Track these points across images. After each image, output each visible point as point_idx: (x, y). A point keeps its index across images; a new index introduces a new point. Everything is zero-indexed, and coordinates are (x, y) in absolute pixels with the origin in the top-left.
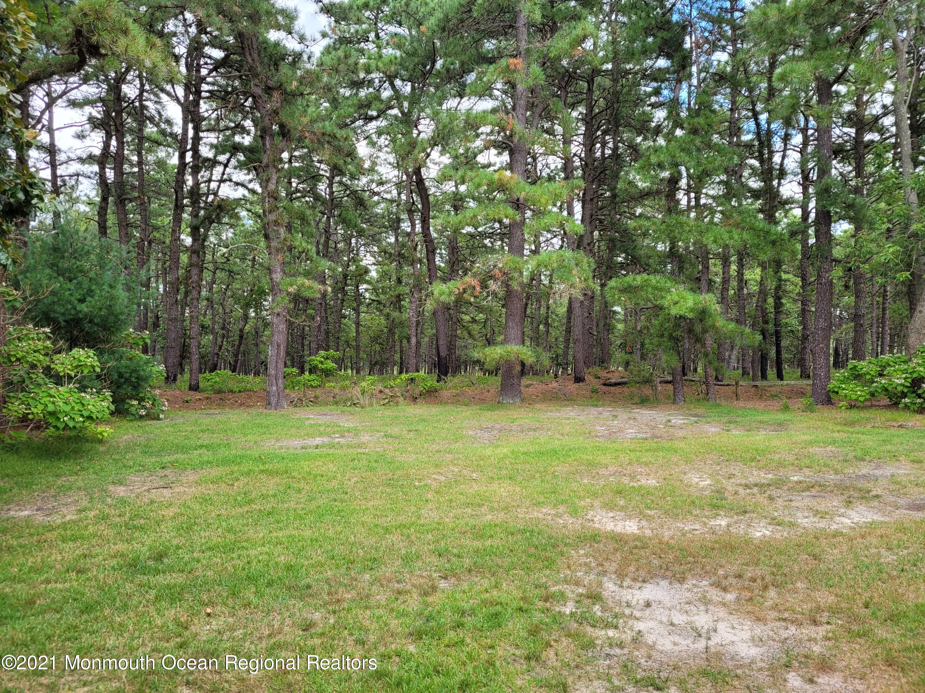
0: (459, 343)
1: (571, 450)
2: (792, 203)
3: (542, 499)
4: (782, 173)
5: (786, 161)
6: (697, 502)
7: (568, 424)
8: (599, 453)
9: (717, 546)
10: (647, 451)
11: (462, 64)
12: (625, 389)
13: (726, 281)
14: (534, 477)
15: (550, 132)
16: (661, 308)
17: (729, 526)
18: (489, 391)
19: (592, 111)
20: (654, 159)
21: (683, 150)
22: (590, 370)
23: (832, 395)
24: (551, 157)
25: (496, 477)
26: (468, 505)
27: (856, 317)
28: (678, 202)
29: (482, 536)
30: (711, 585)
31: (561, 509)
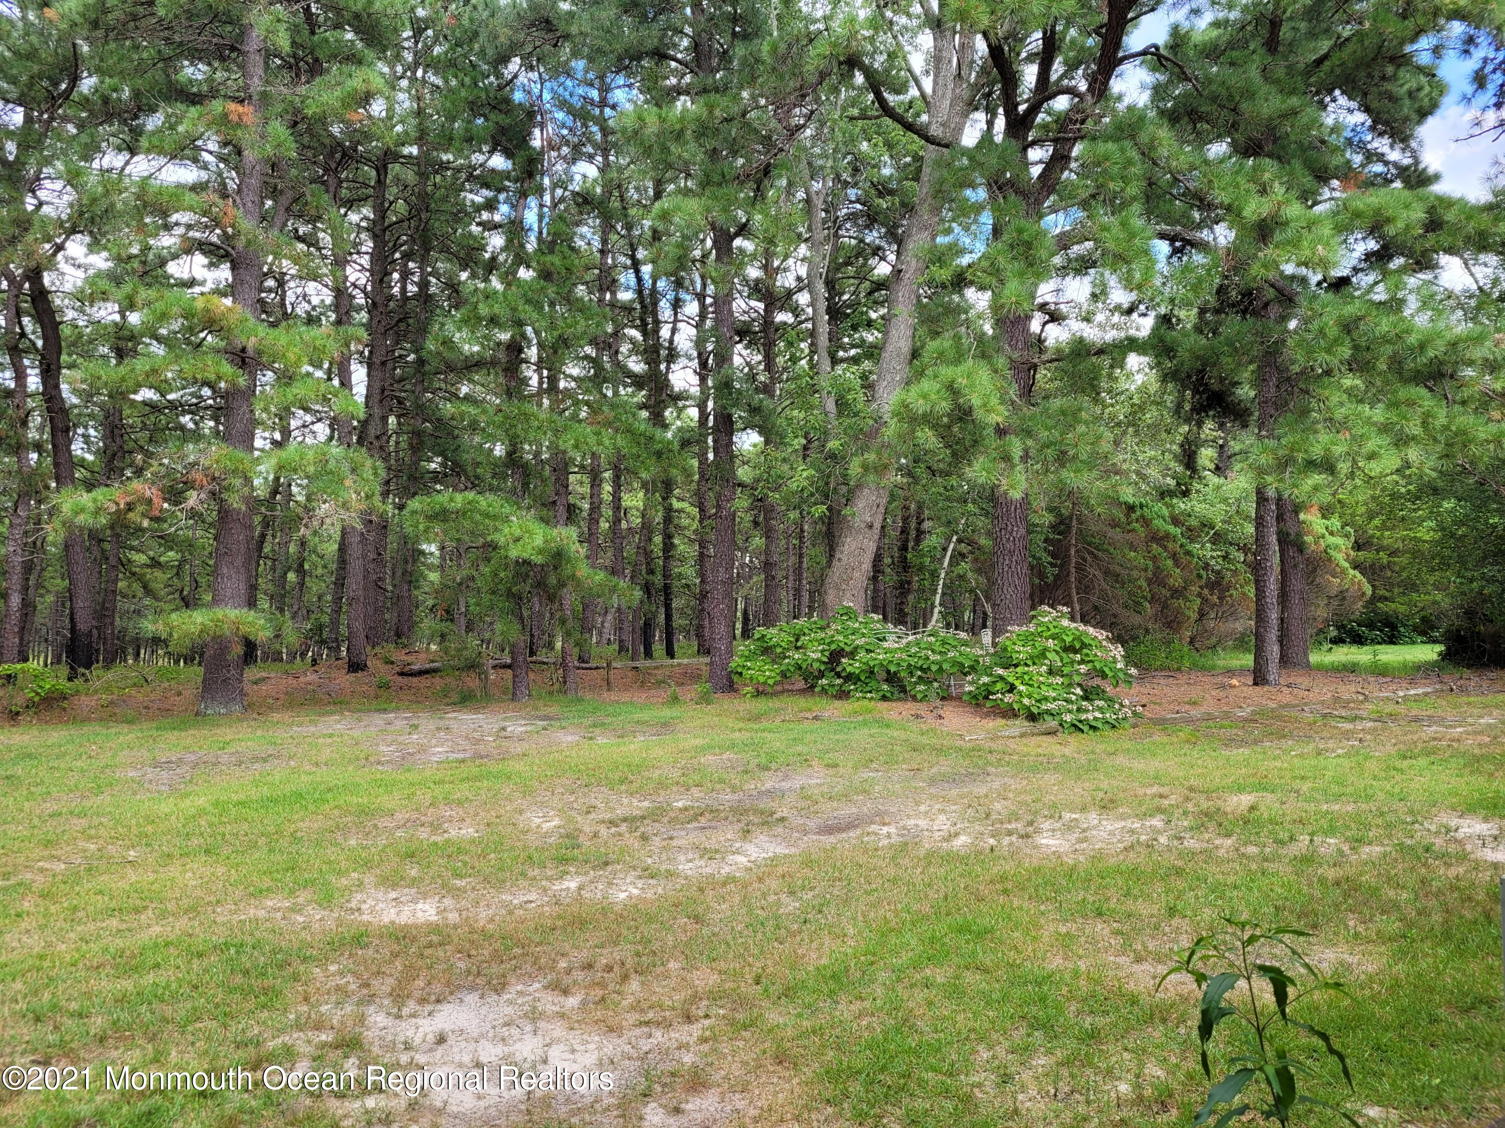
0: (122, 604)
1: (330, 790)
2: (686, 399)
3: (267, 882)
4: (673, 355)
5: (676, 338)
6: (536, 856)
7: (330, 745)
8: (381, 790)
9: (560, 923)
10: (462, 780)
11: (137, 94)
12: (437, 680)
13: (595, 508)
14: (255, 846)
15: (310, 241)
16: (494, 547)
17: (580, 888)
18: (179, 694)
19: (383, 218)
20: (484, 310)
21: (528, 301)
22: (378, 649)
23: (736, 678)
24: (312, 284)
25: (176, 852)
26: (112, 912)
27: (767, 566)
28: (525, 381)
29: (135, 969)
30: (545, 988)
31: (303, 897)
